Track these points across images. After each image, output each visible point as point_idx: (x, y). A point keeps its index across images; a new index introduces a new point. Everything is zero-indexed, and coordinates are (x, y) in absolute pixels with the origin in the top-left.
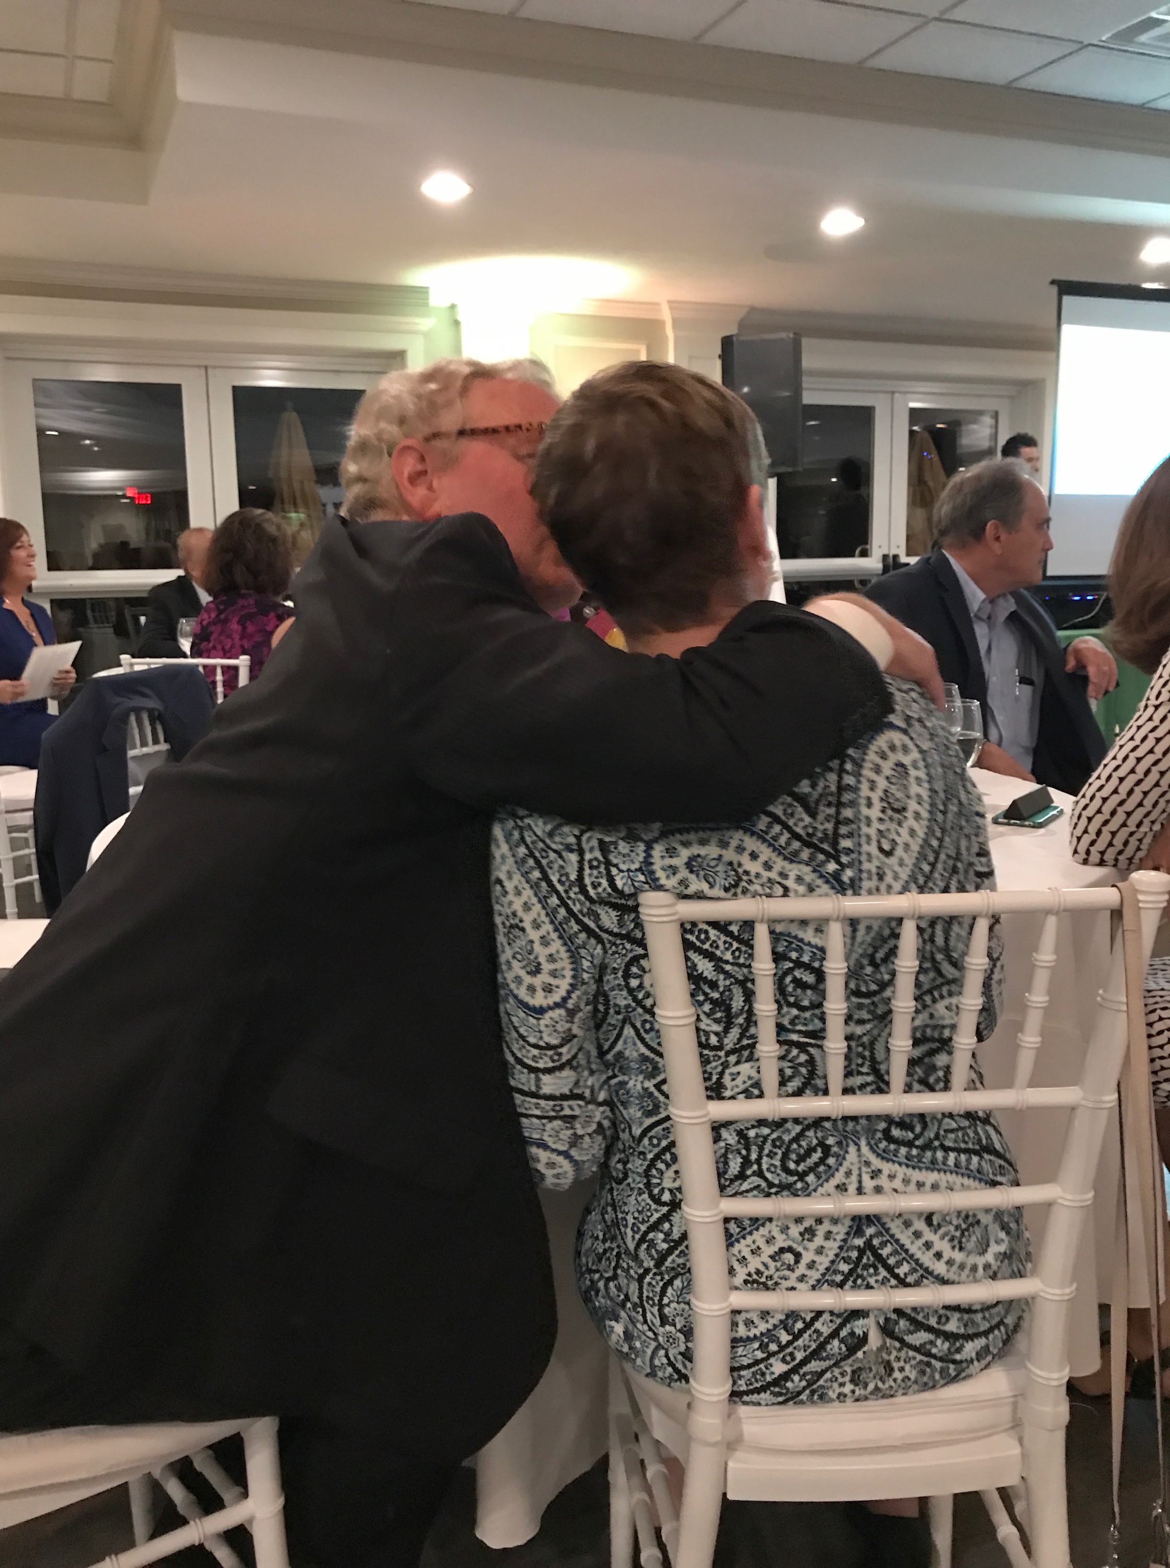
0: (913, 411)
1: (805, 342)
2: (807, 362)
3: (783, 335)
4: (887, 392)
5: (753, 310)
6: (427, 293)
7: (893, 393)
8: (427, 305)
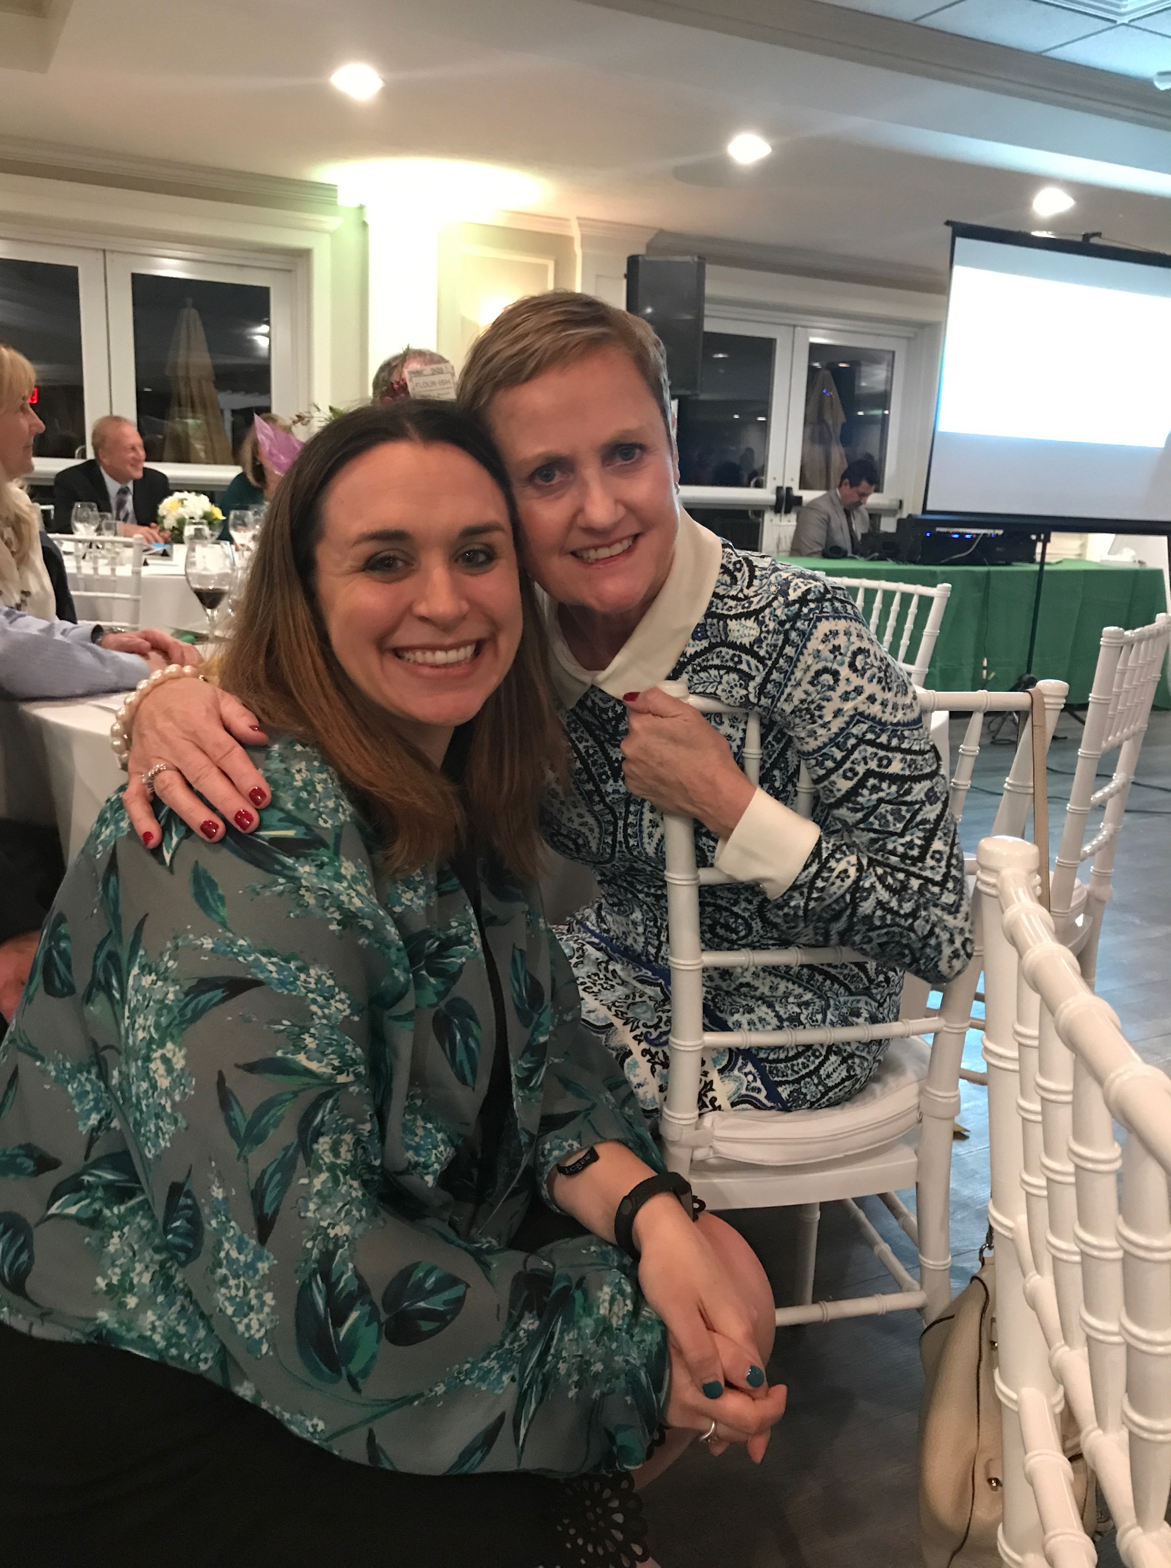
0: (814, 348)
1: (709, 269)
2: (710, 289)
3: (688, 258)
4: (789, 325)
5: (661, 232)
6: (335, 191)
7: (795, 326)
8: (334, 204)
